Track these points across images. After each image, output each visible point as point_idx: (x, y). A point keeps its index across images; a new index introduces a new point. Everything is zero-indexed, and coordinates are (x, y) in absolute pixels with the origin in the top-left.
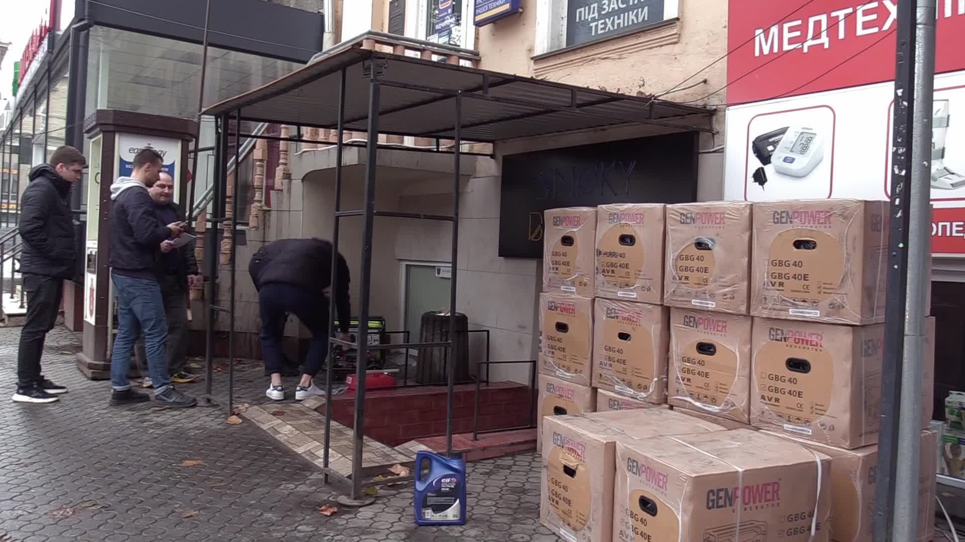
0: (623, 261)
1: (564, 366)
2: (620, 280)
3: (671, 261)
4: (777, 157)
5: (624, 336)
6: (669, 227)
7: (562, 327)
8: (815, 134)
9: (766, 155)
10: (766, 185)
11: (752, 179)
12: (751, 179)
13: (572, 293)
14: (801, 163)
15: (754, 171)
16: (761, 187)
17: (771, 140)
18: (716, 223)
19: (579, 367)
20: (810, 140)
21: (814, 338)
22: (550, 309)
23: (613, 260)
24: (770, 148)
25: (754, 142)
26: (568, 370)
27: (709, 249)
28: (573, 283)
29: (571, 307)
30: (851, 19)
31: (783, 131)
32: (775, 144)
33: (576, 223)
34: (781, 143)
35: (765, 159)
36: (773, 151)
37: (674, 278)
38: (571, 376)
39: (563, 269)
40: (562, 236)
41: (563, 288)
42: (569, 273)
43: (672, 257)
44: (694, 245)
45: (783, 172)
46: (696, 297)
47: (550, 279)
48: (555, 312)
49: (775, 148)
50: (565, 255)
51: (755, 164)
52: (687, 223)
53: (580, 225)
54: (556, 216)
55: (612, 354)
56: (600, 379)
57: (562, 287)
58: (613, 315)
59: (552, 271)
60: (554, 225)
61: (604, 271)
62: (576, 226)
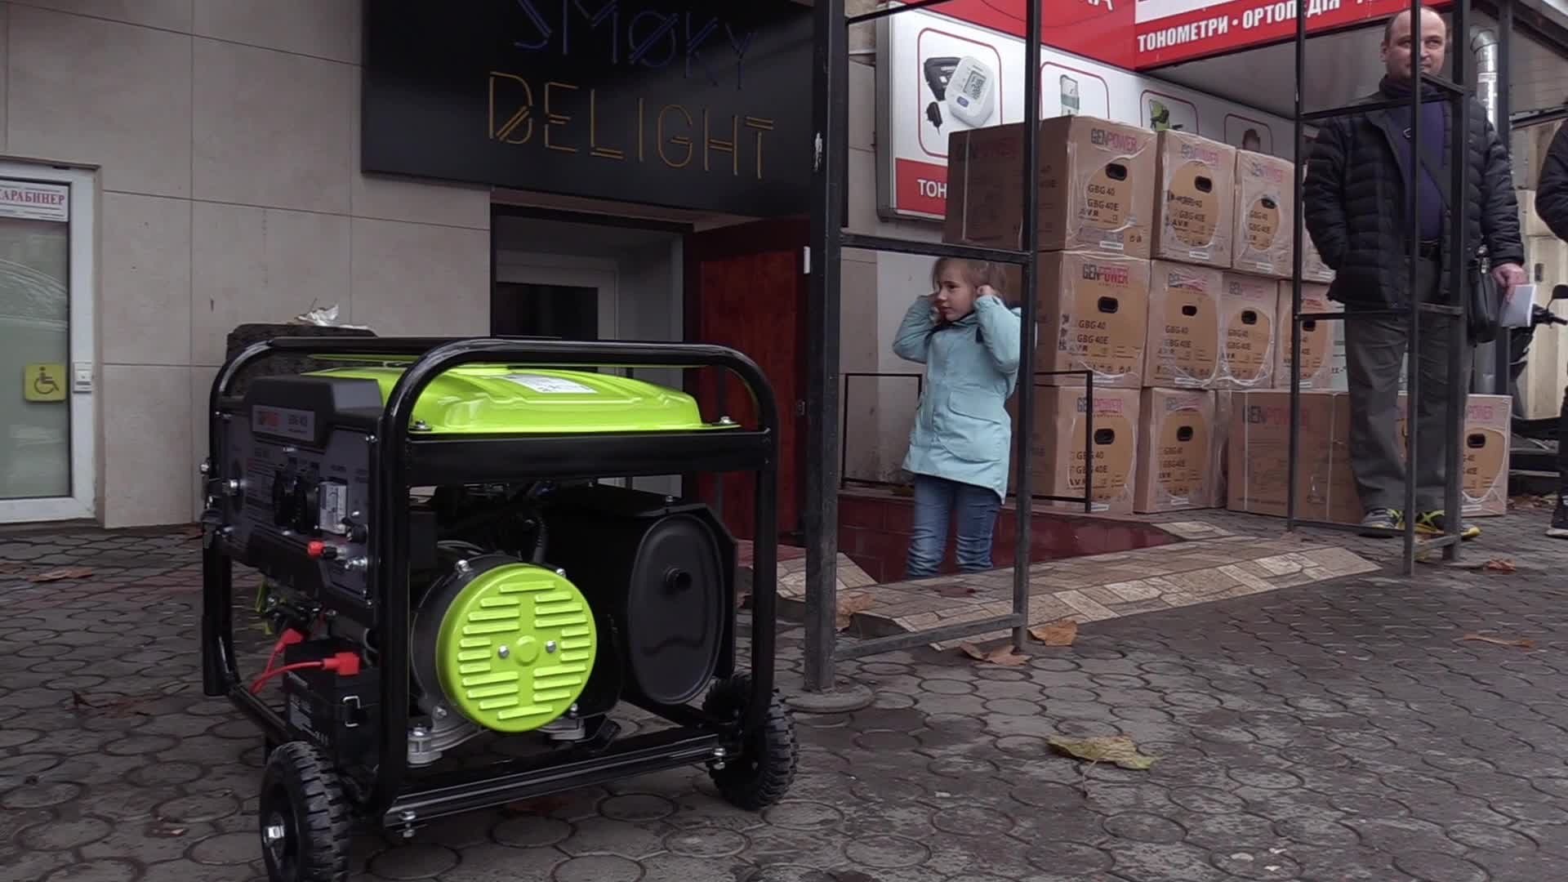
0: (1201, 211)
1: (1102, 367)
2: (1193, 235)
3: (1244, 217)
5: (1190, 311)
6: (1241, 176)
7: (1108, 305)
12: (924, 117)
13: (1120, 252)
16: (935, 127)
18: (1277, 181)
19: (1126, 363)
21: (1318, 299)
22: (1087, 277)
23: (1188, 208)
26: (1110, 370)
27: (1273, 207)
28: (1120, 237)
29: (1121, 273)
33: (1130, 147)
37: (1246, 237)
38: (1116, 379)
39: (1105, 213)
40: (1106, 164)
41: (1103, 244)
42: (1115, 222)
43: (1245, 213)
44: (1261, 202)
47: (1081, 230)
48: (1096, 282)
50: (1111, 192)
52: (1256, 175)
54: (1098, 128)
55: (1174, 336)
56: (1158, 372)
57: (1102, 242)
58: (1176, 283)
59: (1086, 216)
60: (1094, 142)
61: (1175, 223)
62: (1129, 151)
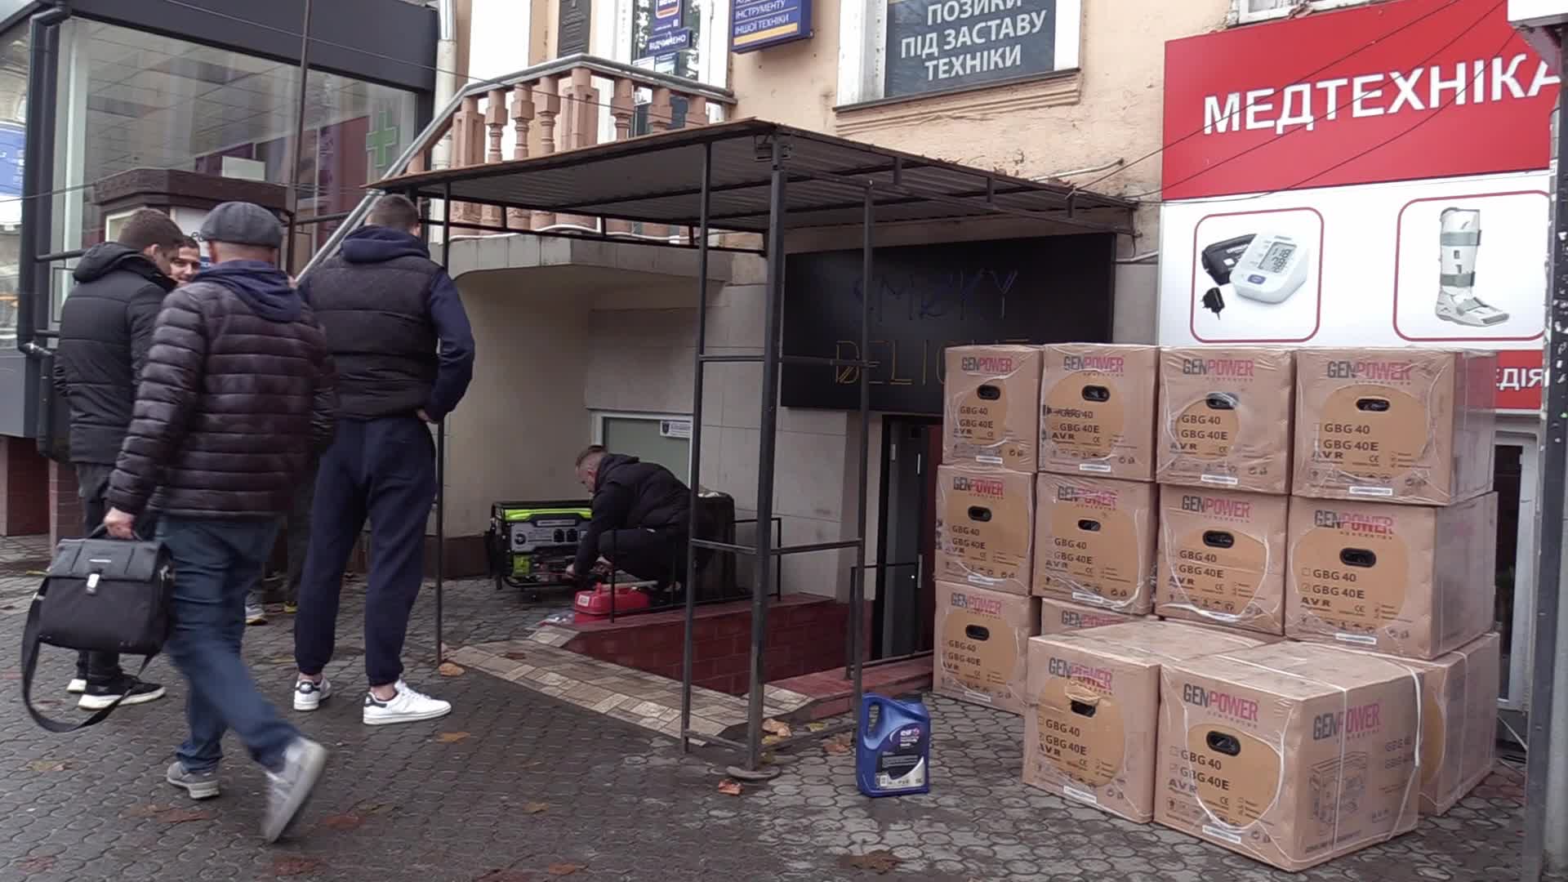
0: (1089, 422)
1: (982, 569)
2: (1083, 448)
3: (1169, 424)
4: (1239, 274)
5: (1085, 525)
6: (1164, 377)
7: (978, 513)
8: (1294, 246)
9: (1222, 271)
10: (1222, 312)
11: (1203, 304)
12: (1199, 304)
13: (999, 465)
14: (1274, 283)
15: (1204, 293)
16: (1215, 314)
17: (1230, 251)
18: (1239, 375)
19: (1009, 570)
20: (1287, 254)
21: (1381, 523)
22: (958, 487)
23: (1073, 420)
24: (1229, 262)
25: (1204, 254)
26: (990, 573)
27: (1230, 408)
28: (999, 452)
29: (995, 485)
30: (1345, 94)
31: (1247, 240)
32: (1235, 257)
33: (1004, 368)
34: (1244, 255)
35: (1222, 276)
36: (1233, 266)
37: (1174, 446)
38: (996, 582)
39: (979, 431)
40: (977, 386)
41: (979, 458)
42: (991, 437)
43: (1170, 418)
44: (1205, 403)
45: (1251, 295)
46: (1208, 471)
47: (956, 447)
48: (967, 492)
49: (1236, 261)
50: (983, 411)
51: (1206, 282)
52: (1194, 373)
53: (1011, 371)
54: (967, 356)
55: (1067, 550)
56: (1047, 584)
57: (978, 457)
58: (1069, 496)
59: (959, 434)
60: (965, 369)
61: (1055, 435)
62: (1003, 372)
